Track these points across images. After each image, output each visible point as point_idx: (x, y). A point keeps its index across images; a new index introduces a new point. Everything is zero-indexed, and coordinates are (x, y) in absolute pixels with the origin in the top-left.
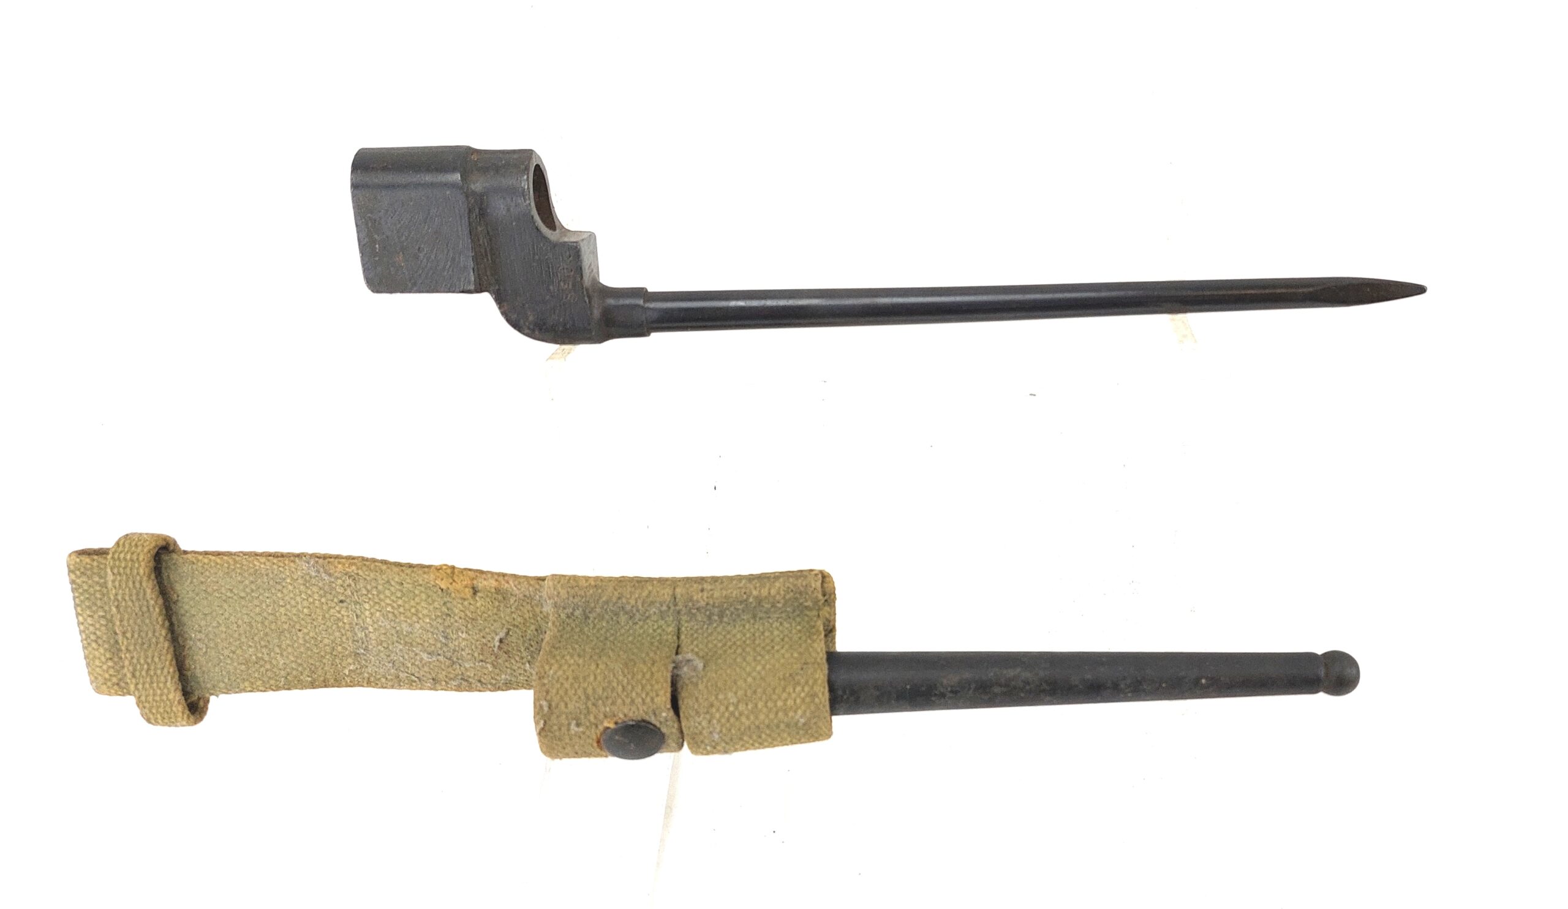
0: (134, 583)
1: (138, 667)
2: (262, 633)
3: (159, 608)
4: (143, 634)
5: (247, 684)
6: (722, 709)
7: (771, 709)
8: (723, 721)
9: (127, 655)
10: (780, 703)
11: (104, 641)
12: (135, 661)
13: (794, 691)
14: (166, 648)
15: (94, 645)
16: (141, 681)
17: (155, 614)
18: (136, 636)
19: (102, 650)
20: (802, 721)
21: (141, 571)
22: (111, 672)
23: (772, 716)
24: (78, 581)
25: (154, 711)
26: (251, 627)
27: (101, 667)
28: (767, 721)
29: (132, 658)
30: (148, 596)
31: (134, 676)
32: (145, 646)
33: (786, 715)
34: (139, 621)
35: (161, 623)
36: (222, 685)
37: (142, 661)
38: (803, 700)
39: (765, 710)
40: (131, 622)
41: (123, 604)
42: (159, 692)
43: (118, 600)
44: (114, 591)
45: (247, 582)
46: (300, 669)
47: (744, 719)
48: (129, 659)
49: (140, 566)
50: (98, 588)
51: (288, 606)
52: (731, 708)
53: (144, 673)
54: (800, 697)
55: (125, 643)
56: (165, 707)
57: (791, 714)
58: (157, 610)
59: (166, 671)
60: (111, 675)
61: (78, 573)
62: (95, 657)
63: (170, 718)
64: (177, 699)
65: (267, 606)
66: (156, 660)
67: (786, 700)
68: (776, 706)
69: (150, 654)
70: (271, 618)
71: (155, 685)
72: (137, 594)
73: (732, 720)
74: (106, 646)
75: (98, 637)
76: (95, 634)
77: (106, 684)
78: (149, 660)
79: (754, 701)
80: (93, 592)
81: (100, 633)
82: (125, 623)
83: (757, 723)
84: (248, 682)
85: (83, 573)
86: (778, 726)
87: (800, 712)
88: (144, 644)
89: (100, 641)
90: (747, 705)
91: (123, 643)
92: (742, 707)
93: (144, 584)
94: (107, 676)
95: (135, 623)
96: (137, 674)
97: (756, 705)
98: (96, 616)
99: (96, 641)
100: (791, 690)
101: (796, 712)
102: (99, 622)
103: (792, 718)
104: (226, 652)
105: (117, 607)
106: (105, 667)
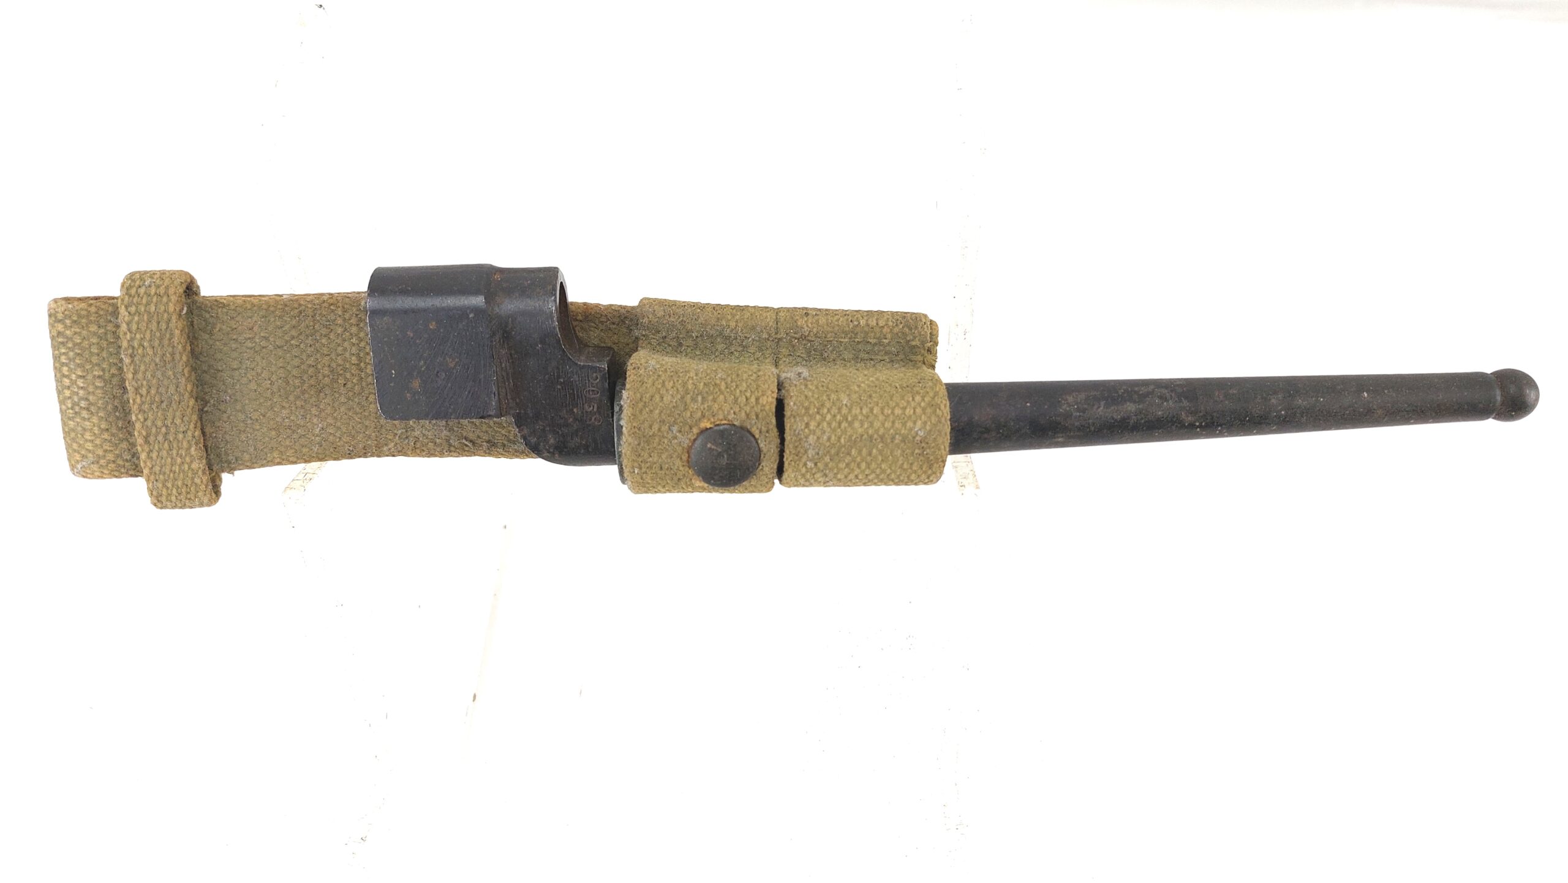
0: (158, 323)
1: (154, 430)
2: (298, 390)
3: (187, 356)
4: (162, 390)
5: (276, 454)
6: (834, 410)
7: (888, 416)
8: (834, 424)
9: (140, 416)
10: (898, 411)
11: (99, 408)
12: (149, 423)
13: (913, 399)
14: (190, 407)
15: (85, 414)
16: (156, 447)
17: (181, 364)
18: (153, 392)
19: (95, 420)
20: (921, 433)
21: (171, 308)
22: (107, 447)
23: (888, 425)
24: (68, 332)
25: (169, 485)
26: (288, 383)
27: (92, 441)
28: (882, 431)
29: (145, 420)
30: (176, 340)
31: (147, 441)
32: (164, 405)
33: (904, 424)
34: (159, 374)
35: (187, 375)
36: (247, 457)
37: (159, 423)
38: (924, 409)
39: (881, 417)
40: (149, 375)
41: (140, 351)
42: (179, 460)
43: (133, 348)
44: (128, 336)
45: (287, 327)
46: (338, 435)
47: (857, 424)
48: (142, 420)
49: (170, 300)
50: (95, 340)
51: (333, 356)
52: (844, 411)
53: (160, 438)
54: (920, 406)
55: (138, 400)
56: (184, 479)
57: (910, 424)
58: (184, 358)
59: (190, 433)
60: (106, 451)
61: (68, 322)
62: (84, 429)
63: (188, 493)
64: (202, 468)
65: (309, 356)
66: (178, 421)
67: (904, 409)
68: (893, 413)
69: (170, 414)
70: (311, 371)
71: (174, 452)
72: (161, 339)
73: (844, 425)
74: (101, 414)
75: (91, 404)
76: (87, 399)
77: (98, 462)
78: (168, 422)
79: (869, 406)
80: (87, 346)
81: (95, 398)
82: (140, 376)
83: (870, 432)
84: (277, 452)
85: (75, 322)
86: (893, 438)
87: (919, 423)
88: (162, 402)
89: (93, 409)
90: (861, 409)
91: (134, 400)
92: (856, 411)
93: (172, 325)
94: (100, 452)
95: (153, 376)
96: (152, 439)
97: (872, 410)
98: (90, 377)
99: (88, 409)
100: (911, 399)
101: (915, 423)
102: (93, 384)
103: (911, 429)
104: (255, 416)
105: (132, 356)
106: (98, 442)
